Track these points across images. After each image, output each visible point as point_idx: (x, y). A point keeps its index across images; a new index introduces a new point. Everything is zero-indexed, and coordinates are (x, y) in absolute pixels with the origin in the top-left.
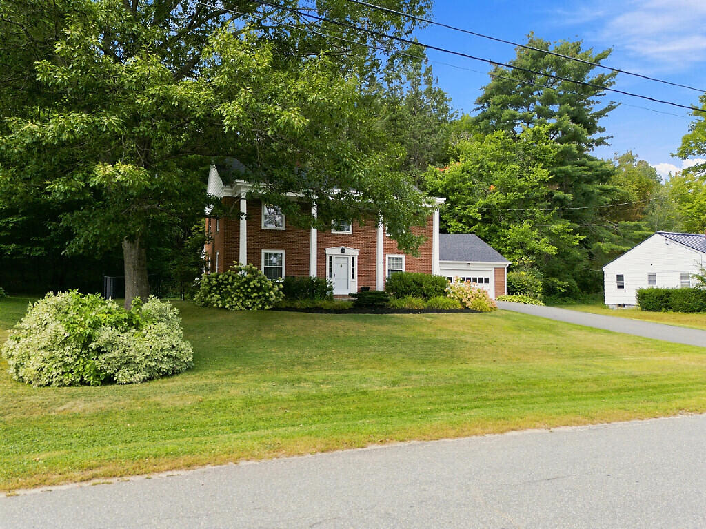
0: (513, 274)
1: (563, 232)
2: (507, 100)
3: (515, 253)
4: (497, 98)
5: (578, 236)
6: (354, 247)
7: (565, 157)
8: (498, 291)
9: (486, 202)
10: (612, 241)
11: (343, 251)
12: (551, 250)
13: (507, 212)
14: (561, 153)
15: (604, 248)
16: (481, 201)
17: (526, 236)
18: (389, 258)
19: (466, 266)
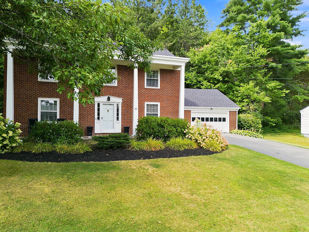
0: (242, 116)
1: (275, 88)
2: (240, 9)
3: (244, 102)
4: (234, 8)
5: (284, 91)
6: (119, 96)
7: (277, 41)
8: (232, 127)
9: (226, 69)
10: (304, 94)
11: (109, 99)
12: (267, 99)
13: (239, 76)
14: (274, 38)
15: (300, 99)
16: (222, 69)
17: (251, 91)
18: (148, 105)
19: (210, 110)
